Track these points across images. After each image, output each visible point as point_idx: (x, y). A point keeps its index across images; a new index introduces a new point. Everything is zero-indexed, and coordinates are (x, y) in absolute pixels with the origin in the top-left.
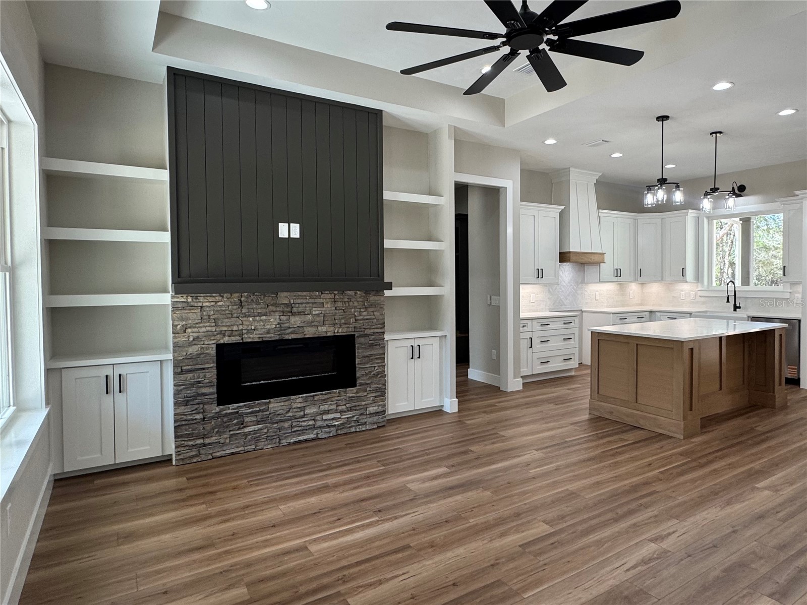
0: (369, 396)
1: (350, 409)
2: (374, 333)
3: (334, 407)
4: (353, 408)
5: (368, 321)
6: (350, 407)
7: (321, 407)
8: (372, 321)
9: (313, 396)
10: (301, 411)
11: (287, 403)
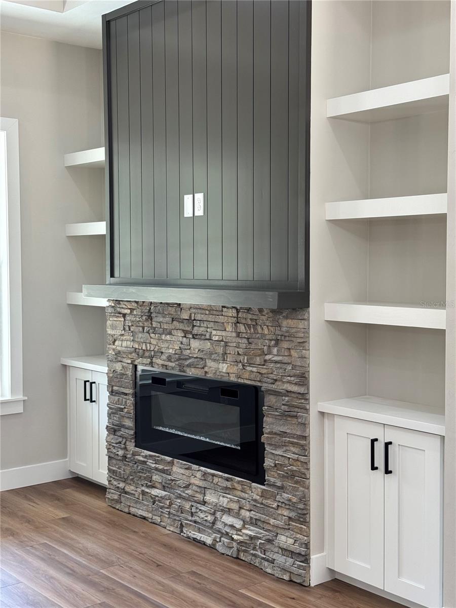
0: (279, 512)
1: (254, 522)
2: (287, 391)
3: (235, 506)
4: (259, 523)
5: (279, 365)
6: (256, 519)
7: (221, 498)
8: (284, 366)
9: (213, 475)
10: (200, 493)
11: (187, 472)
